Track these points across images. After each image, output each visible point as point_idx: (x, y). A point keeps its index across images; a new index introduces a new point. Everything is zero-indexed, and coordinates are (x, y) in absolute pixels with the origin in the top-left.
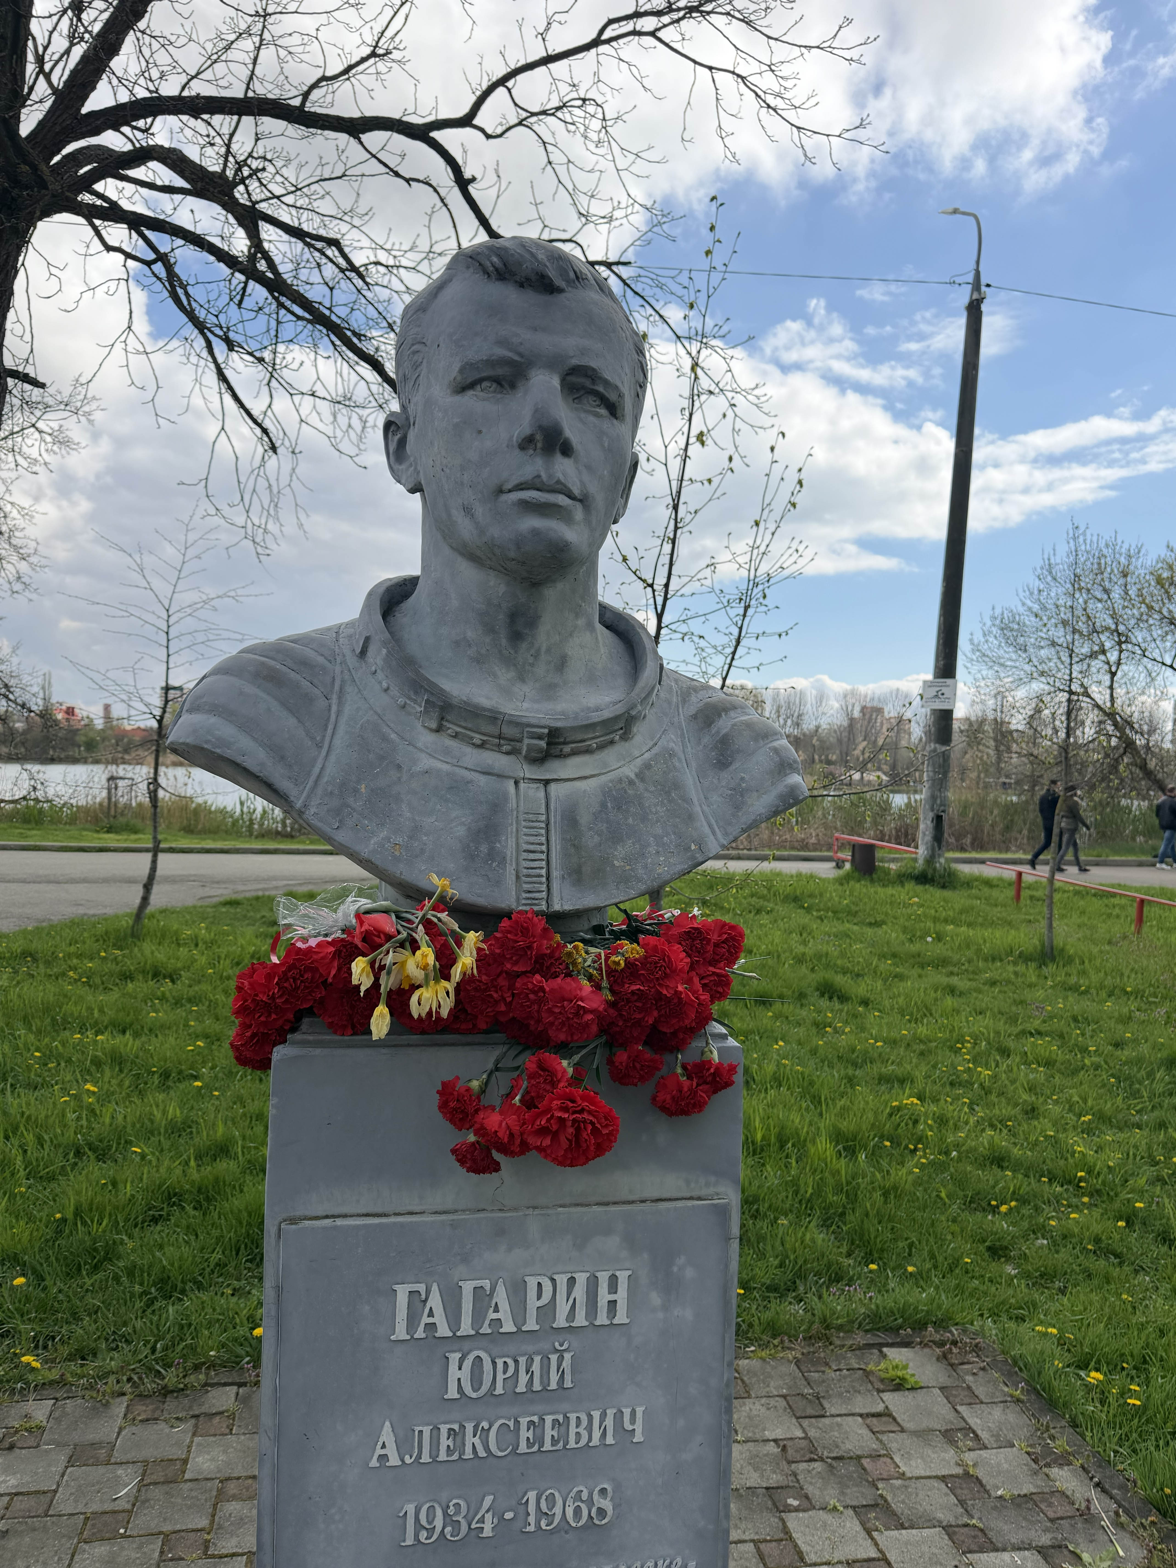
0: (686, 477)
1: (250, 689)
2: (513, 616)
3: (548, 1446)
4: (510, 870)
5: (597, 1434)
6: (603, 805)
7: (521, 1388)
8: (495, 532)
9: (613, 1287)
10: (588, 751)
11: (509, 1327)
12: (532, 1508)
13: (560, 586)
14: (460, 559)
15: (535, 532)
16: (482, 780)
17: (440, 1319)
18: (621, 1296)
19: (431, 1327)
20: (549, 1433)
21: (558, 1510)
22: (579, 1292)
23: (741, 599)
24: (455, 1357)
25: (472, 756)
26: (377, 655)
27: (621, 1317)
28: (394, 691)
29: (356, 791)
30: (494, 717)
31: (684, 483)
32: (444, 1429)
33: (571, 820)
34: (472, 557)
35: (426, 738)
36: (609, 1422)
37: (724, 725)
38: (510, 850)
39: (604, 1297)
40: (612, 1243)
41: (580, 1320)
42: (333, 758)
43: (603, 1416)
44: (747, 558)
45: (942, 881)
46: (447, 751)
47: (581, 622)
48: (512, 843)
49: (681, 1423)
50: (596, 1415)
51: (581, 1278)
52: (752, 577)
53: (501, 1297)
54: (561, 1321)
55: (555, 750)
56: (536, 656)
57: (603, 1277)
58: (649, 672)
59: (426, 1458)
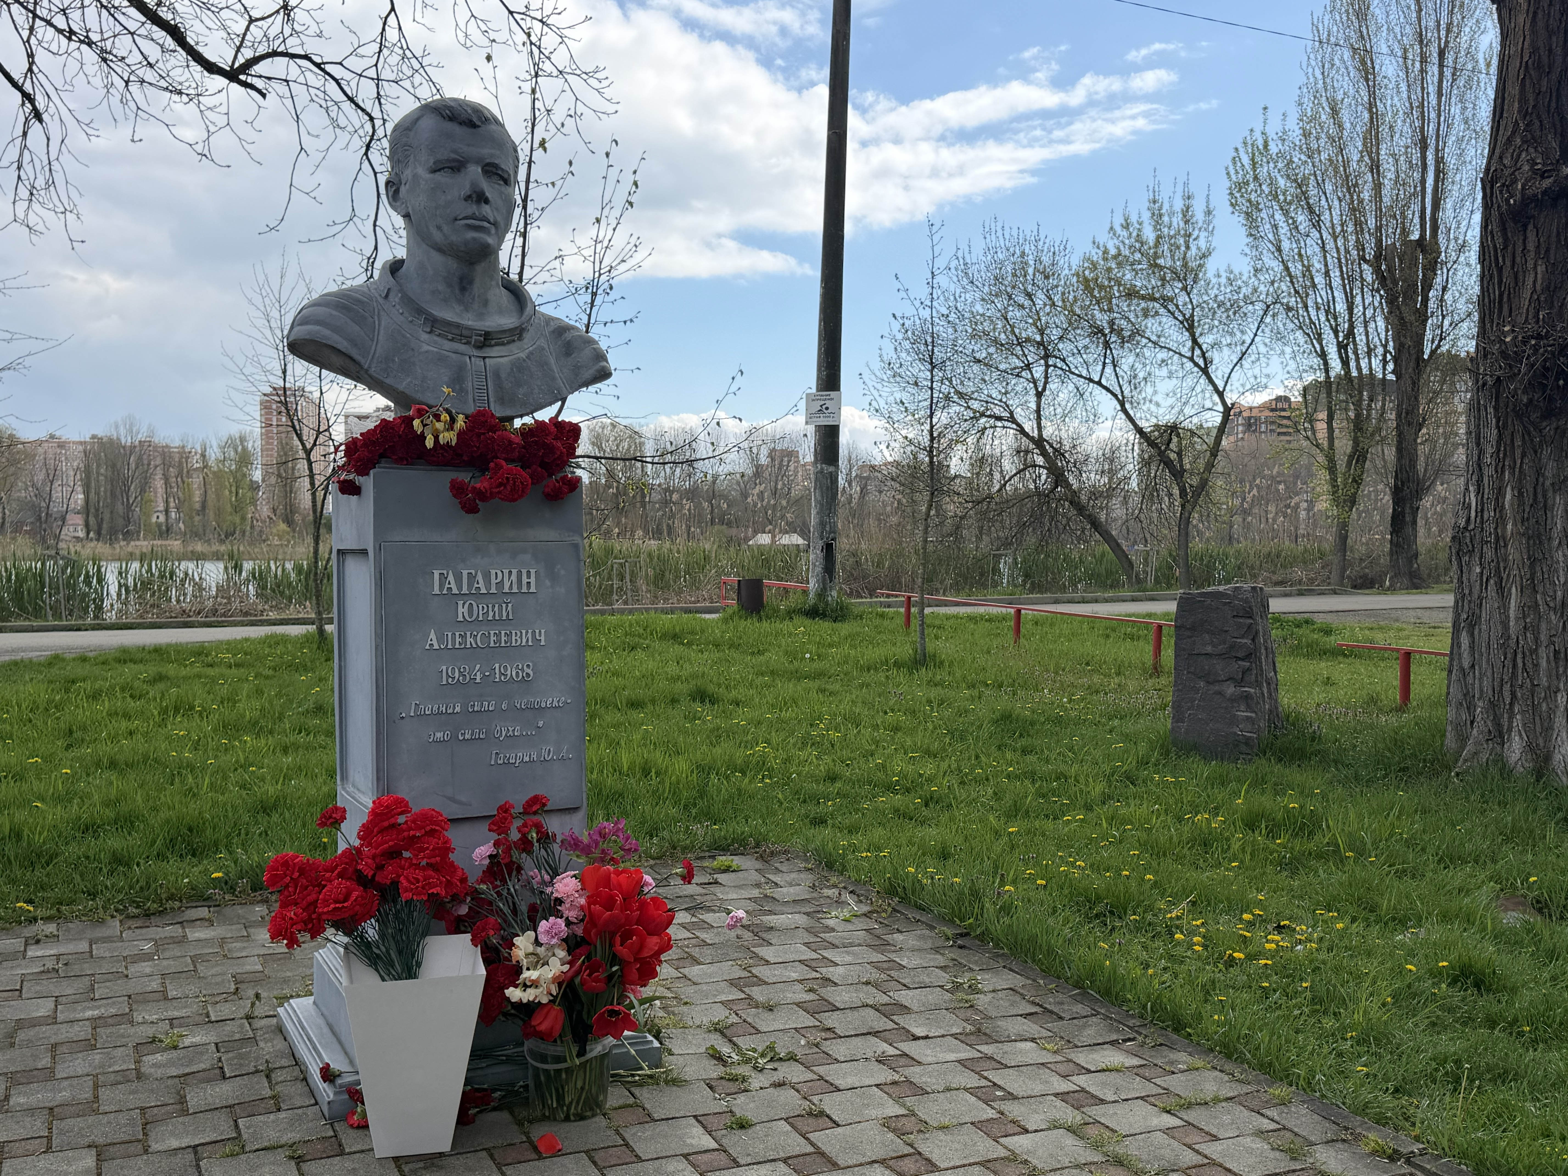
0: (532, 179)
1: (334, 313)
2: (461, 279)
3: (503, 644)
4: (470, 397)
5: (524, 640)
6: (512, 369)
7: (490, 618)
8: (454, 238)
9: (529, 577)
10: (503, 344)
11: (483, 591)
12: (497, 671)
13: (483, 264)
14: (432, 250)
15: (474, 239)
16: (454, 356)
17: (453, 586)
18: (533, 580)
19: (450, 589)
20: (503, 638)
21: (509, 672)
22: (514, 577)
23: (587, 288)
24: (461, 603)
25: (448, 345)
26: (395, 298)
27: (533, 590)
28: (406, 314)
29: (393, 361)
30: (458, 326)
31: (531, 185)
32: (457, 634)
33: (497, 375)
34: (440, 250)
35: (425, 336)
36: (530, 635)
37: (568, 336)
38: (470, 388)
39: (525, 580)
40: (527, 557)
41: (515, 590)
42: (379, 345)
43: (527, 633)
44: (591, 252)
45: (834, 615)
46: (436, 343)
47: (493, 283)
48: (470, 384)
49: (562, 638)
50: (524, 632)
51: (514, 572)
52: (597, 269)
53: (480, 577)
54: (506, 590)
55: (487, 343)
56: (473, 299)
57: (524, 572)
58: (529, 310)
59: (450, 646)
